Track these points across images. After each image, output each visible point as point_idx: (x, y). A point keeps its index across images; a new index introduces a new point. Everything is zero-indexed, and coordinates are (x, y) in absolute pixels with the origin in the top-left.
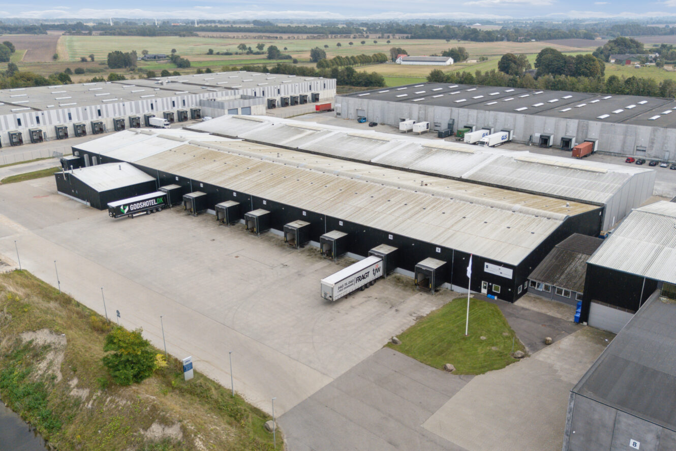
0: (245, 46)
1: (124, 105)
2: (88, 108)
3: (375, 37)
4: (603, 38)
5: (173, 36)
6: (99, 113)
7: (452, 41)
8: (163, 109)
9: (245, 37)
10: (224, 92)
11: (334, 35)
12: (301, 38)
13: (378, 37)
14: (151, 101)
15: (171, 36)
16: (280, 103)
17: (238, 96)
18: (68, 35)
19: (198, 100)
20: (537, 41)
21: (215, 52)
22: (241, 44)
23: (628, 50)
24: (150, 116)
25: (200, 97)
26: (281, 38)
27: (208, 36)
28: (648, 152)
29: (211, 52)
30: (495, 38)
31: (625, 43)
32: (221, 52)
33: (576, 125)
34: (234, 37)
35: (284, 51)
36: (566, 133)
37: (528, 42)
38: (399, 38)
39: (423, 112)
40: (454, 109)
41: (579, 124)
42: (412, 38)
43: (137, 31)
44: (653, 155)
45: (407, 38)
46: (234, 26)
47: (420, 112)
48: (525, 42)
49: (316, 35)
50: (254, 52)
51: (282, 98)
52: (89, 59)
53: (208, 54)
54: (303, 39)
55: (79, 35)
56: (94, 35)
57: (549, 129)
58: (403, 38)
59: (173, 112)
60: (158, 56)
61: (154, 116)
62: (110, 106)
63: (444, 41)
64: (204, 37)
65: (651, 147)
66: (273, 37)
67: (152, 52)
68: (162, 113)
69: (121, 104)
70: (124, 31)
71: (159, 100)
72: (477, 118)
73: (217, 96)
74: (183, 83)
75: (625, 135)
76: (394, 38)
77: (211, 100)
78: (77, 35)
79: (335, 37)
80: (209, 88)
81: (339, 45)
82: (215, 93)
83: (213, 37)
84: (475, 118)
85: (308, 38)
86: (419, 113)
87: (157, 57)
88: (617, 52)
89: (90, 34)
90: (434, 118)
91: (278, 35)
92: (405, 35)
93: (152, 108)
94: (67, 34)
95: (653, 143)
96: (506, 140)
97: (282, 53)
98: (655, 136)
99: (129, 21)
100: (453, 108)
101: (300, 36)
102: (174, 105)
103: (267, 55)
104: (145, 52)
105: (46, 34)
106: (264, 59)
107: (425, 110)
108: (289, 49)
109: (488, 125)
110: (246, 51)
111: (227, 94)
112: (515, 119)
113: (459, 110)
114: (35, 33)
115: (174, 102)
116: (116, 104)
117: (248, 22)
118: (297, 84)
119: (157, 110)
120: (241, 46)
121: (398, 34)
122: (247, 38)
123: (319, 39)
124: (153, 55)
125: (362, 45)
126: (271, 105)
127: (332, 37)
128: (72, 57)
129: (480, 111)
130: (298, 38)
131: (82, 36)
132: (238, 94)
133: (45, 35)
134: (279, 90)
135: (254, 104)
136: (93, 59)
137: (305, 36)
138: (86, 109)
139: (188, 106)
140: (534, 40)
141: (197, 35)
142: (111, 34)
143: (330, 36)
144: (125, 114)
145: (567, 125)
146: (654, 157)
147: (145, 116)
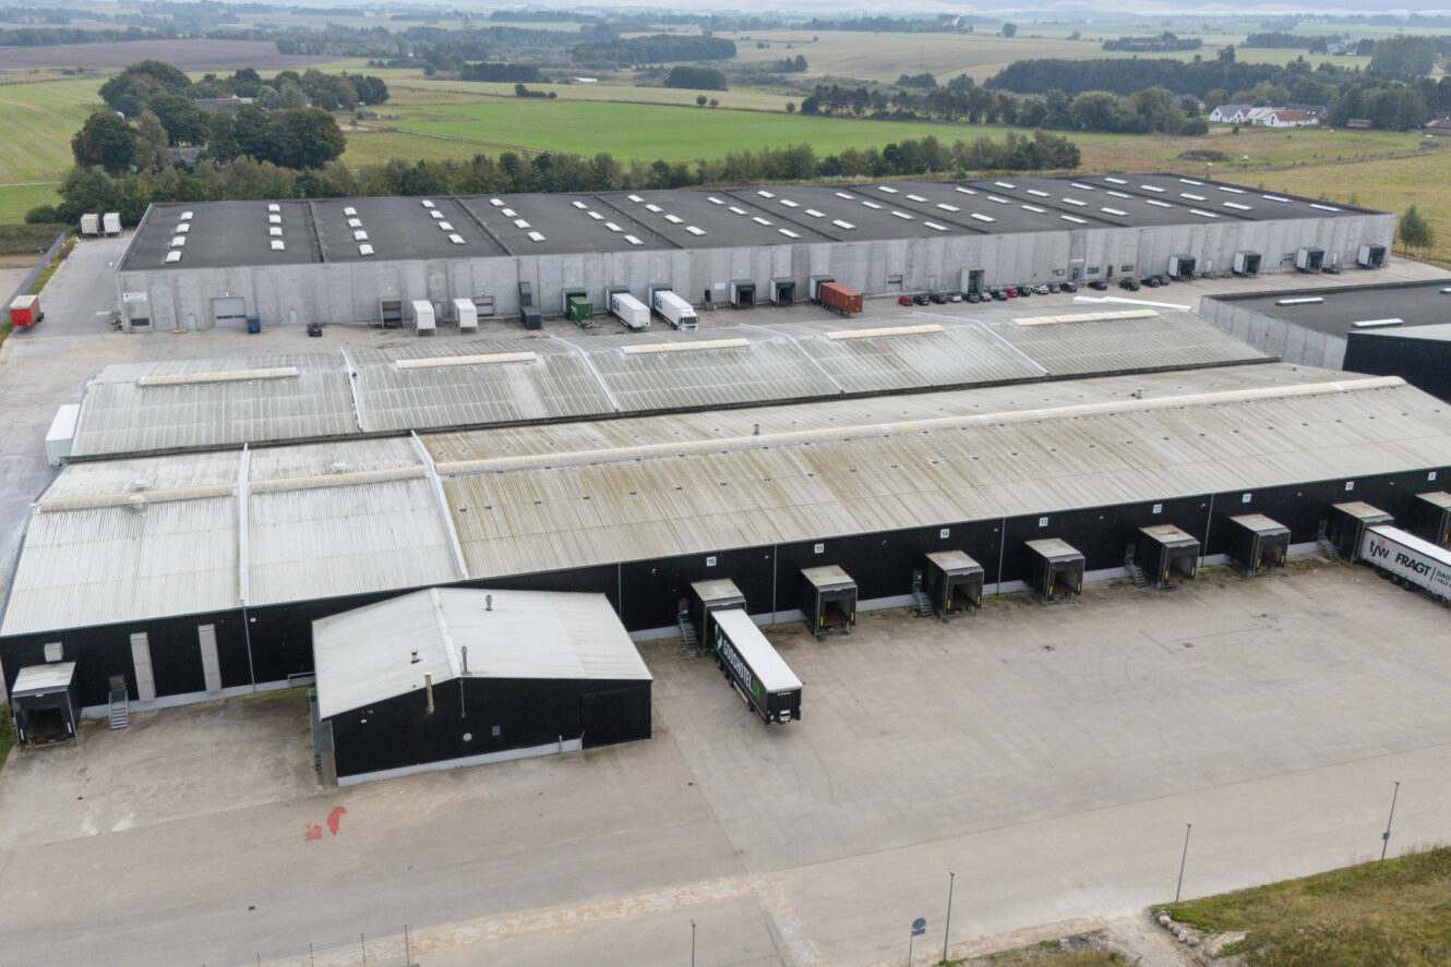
28: (906, 283)
33: (789, 255)
36: (772, 274)
39: (441, 276)
40: (524, 258)
41: (793, 253)
44: (914, 286)
47: (433, 278)
57: (741, 272)
65: (910, 273)
72: (585, 272)
75: (870, 260)
84: (581, 273)
86: (428, 281)
90: (473, 287)
95: (911, 266)
98: (912, 254)
100: (521, 257)
107: (446, 273)
109: (612, 283)
112: (670, 262)
113: (537, 259)
129: (588, 255)
145: (772, 258)
146: (916, 289)
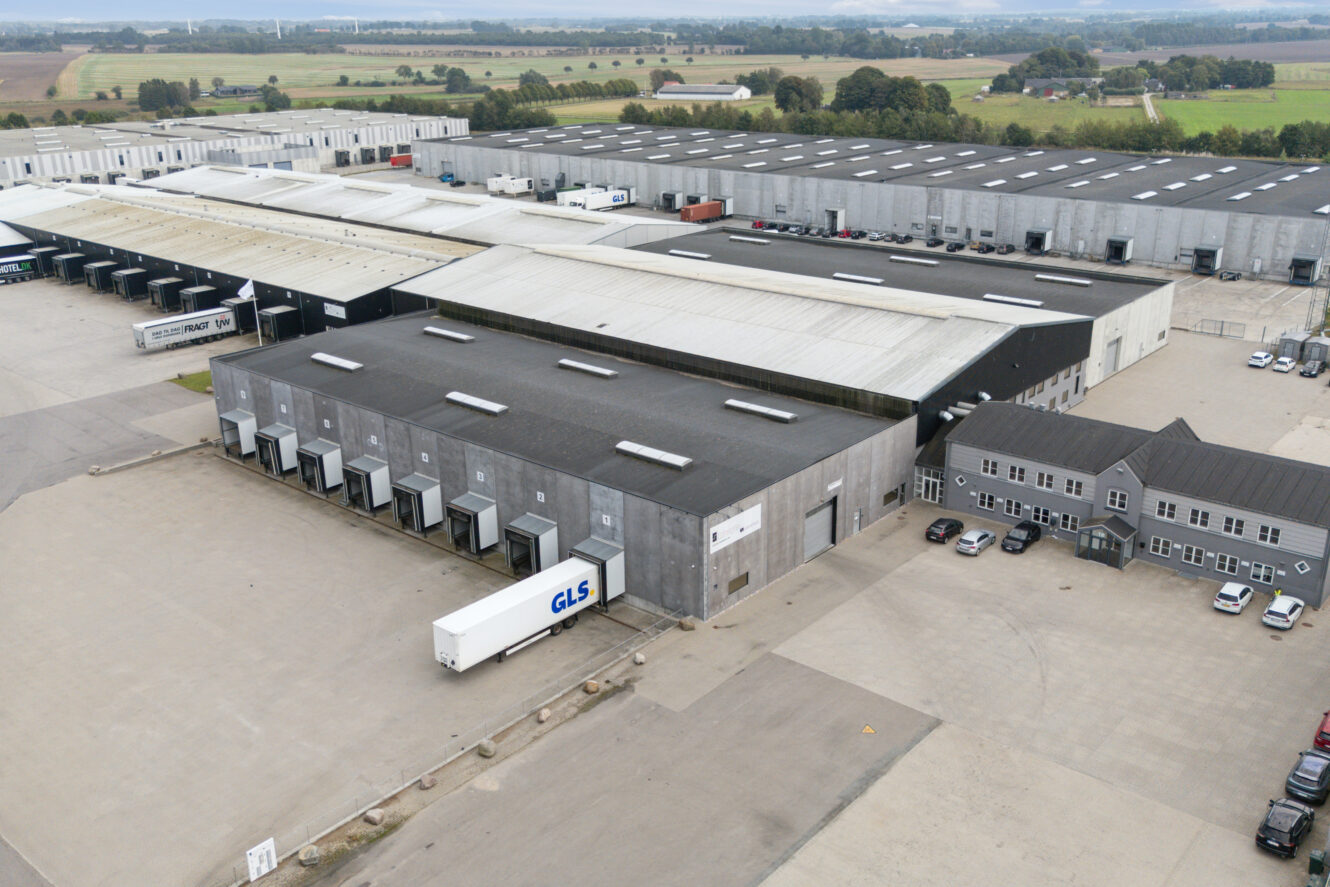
0: (410, 70)
1: (70, 157)
2: (8, 160)
3: (676, 52)
4: (1105, 50)
5: (298, 52)
6: (29, 169)
7: (813, 58)
8: (142, 164)
9: (430, 54)
10: (252, 140)
11: (598, 49)
12: (536, 53)
13: (682, 50)
14: (120, 151)
15: (289, 52)
16: (359, 158)
17: (279, 146)
18: (99, 53)
19: (205, 151)
20: (976, 56)
21: (352, 80)
22: (401, 67)
23: (1061, 71)
24: (117, 176)
25: (207, 145)
26: (498, 55)
27: (360, 53)
28: (789, 214)
29: (344, 81)
30: (899, 51)
31: (1057, 58)
32: (362, 81)
33: (706, 177)
34: (409, 54)
35: (486, 77)
36: (696, 190)
37: (958, 57)
38: (723, 53)
39: (526, 163)
41: (709, 176)
42: (747, 52)
43: (229, 43)
44: (794, 217)
45: (738, 52)
46: (423, 32)
47: (522, 163)
48: (953, 58)
49: (563, 49)
50: (427, 80)
51: (362, 149)
52: (112, 95)
53: (338, 85)
54: (539, 56)
55: (120, 52)
56: (147, 53)
57: (677, 185)
58: (730, 53)
59: (159, 169)
60: (240, 89)
61: (124, 175)
62: (46, 158)
63: (798, 58)
64: (353, 54)
65: (792, 206)
66: (483, 53)
67: (230, 82)
68: (140, 171)
69: (66, 155)
70: (203, 45)
71: (134, 150)
72: (592, 171)
73: (239, 144)
74: (203, 127)
75: (761, 190)
76: (712, 53)
77: (228, 151)
78: (115, 52)
79: (600, 51)
80: (230, 134)
81: (593, 66)
82: (235, 140)
83: (370, 54)
84: (590, 171)
85: (549, 54)
86: (520, 165)
87: (238, 91)
88: (1039, 74)
89: (140, 50)
90: (541, 172)
91: (493, 50)
92: (734, 48)
93: (122, 163)
94: (97, 50)
95: (792, 200)
96: (625, 202)
97: (472, 82)
98: (793, 189)
99: (229, 25)
101: (535, 50)
102: (161, 159)
103: (445, 86)
104: (217, 82)
105: (60, 50)
106: (440, 93)
107: (528, 161)
108: (495, 75)
109: (604, 180)
110: (412, 79)
111: (258, 142)
112: (636, 171)
113: (569, 159)
114: (38, 50)
115: (160, 154)
116: (57, 156)
117: (461, 25)
118: (392, 127)
119: (130, 165)
120: (402, 70)
121: (720, 46)
122: (433, 55)
123: (570, 55)
124: (231, 87)
125: (638, 66)
126: (342, 160)
127: (594, 53)
128: (84, 92)
129: (594, 160)
130: (530, 55)
131: (126, 55)
132: (279, 141)
133: (56, 53)
134: (356, 136)
135: (298, 157)
136: (119, 96)
137: (543, 51)
138: (4, 163)
139: (188, 160)
140: (972, 55)
141: (342, 51)
142: (180, 50)
143: (590, 50)
144: (73, 170)
145: (696, 178)
146: (796, 220)
147: (109, 174)
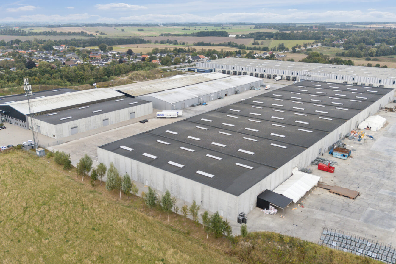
6: (265, 71)
93: (284, 73)
115: (293, 73)
